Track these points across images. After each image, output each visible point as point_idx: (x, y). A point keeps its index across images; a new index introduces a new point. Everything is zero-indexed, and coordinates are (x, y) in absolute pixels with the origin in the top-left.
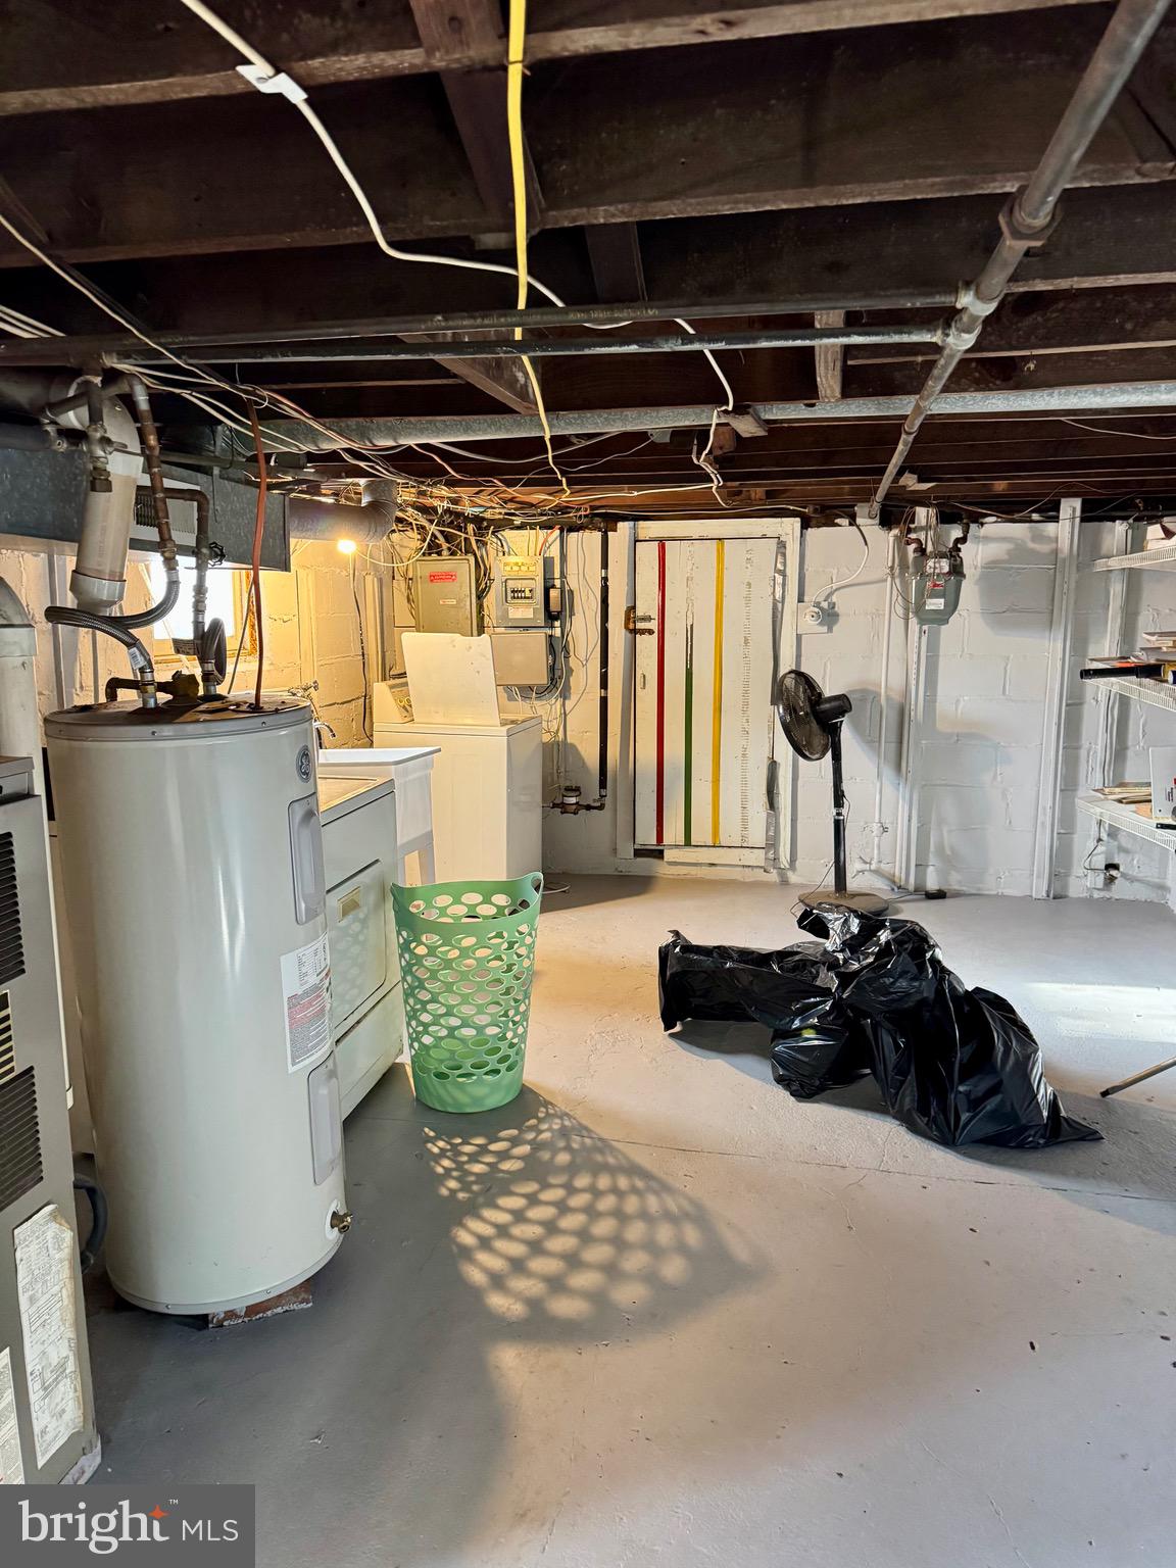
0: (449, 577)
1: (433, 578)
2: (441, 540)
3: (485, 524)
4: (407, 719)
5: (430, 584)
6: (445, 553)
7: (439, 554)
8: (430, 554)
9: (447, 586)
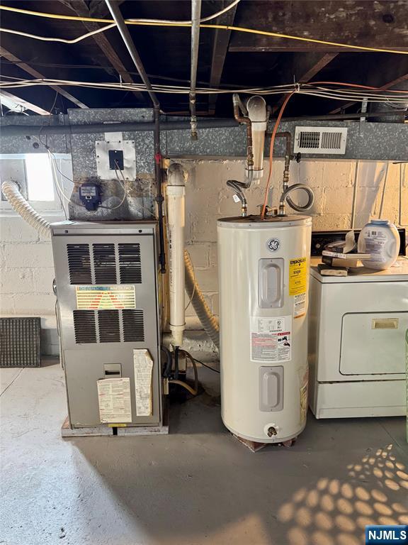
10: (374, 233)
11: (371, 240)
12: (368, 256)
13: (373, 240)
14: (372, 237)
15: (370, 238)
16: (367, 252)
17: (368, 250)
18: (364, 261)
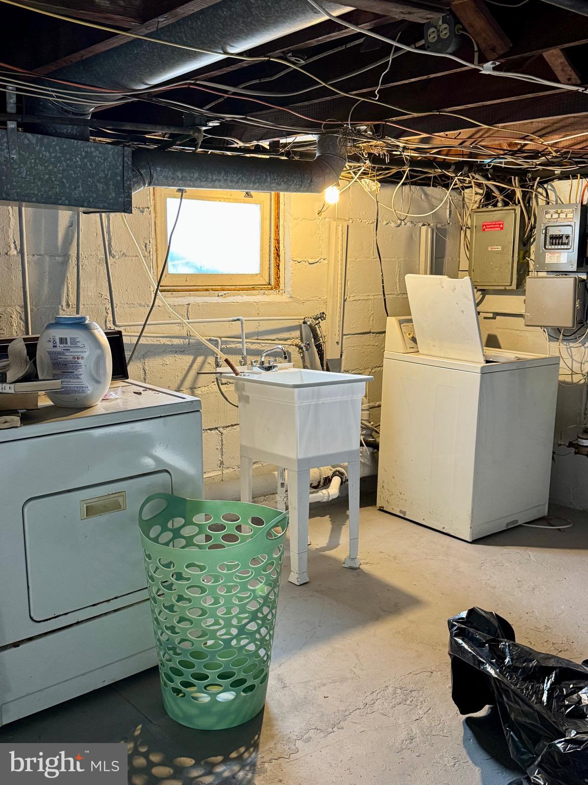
0: (499, 225)
1: (485, 227)
2: (496, 193)
3: (530, 175)
4: (412, 350)
5: (482, 233)
6: (500, 204)
7: (495, 205)
8: (486, 205)
9: (496, 232)
10: (63, 341)
11: (59, 353)
12: (56, 384)
13: (63, 354)
14: (60, 348)
15: (58, 349)
16: (55, 377)
17: (55, 372)
18: (51, 394)
